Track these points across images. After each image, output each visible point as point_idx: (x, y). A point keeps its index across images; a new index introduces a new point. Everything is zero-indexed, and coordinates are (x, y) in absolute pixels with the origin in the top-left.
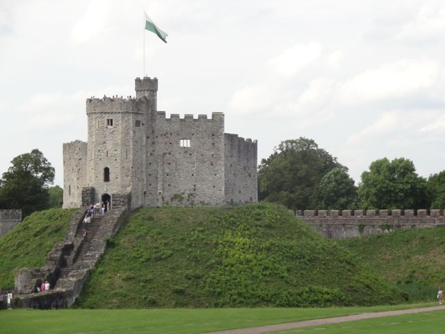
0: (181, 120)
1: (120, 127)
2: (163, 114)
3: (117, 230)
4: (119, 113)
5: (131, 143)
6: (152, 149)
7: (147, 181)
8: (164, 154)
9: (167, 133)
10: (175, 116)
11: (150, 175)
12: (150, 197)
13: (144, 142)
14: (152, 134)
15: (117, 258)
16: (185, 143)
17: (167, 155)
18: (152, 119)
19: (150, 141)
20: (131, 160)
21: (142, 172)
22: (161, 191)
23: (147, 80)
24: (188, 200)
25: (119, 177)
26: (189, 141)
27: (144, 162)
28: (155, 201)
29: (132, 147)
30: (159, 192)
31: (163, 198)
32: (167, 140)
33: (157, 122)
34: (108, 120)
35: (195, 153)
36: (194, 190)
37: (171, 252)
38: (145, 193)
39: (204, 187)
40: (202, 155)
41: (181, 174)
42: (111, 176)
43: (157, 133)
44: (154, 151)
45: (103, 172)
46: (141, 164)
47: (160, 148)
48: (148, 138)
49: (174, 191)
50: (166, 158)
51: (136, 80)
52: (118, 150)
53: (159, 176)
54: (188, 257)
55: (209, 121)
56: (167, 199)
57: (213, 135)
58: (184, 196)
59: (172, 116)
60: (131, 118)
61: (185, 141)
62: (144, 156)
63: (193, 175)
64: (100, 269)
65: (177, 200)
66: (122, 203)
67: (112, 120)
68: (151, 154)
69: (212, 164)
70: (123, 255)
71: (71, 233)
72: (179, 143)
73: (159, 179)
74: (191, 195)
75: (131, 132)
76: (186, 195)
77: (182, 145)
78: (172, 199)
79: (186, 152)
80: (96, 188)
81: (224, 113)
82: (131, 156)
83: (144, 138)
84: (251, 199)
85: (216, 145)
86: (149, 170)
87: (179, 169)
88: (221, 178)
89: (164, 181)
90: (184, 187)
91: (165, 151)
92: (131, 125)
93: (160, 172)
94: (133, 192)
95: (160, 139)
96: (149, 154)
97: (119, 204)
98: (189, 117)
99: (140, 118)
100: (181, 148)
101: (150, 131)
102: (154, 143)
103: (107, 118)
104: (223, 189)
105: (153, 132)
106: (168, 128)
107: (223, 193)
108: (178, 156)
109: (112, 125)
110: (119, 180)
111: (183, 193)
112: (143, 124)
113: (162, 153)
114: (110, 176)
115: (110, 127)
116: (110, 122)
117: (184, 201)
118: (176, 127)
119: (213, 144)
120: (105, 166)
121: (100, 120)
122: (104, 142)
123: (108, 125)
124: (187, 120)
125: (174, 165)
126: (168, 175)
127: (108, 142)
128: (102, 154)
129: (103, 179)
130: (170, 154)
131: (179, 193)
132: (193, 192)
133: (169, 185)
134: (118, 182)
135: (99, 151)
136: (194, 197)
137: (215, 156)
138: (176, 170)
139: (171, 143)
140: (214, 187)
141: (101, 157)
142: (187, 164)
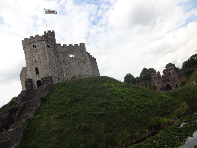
0: (68, 46)
2: (60, 44)
4: (38, 41)
5: (47, 54)
6: (57, 59)
7: (58, 73)
8: (64, 60)
9: (63, 52)
10: (65, 45)
11: (59, 70)
13: (53, 56)
14: (56, 53)
15: (50, 106)
16: (71, 56)
17: (65, 61)
18: (55, 47)
19: (56, 56)
20: (48, 61)
21: (55, 68)
22: (66, 76)
23: (49, 31)
24: (79, 78)
25: (44, 70)
26: (73, 55)
28: (64, 81)
30: (65, 77)
31: (67, 79)
32: (63, 55)
33: (58, 48)
35: (77, 59)
36: (80, 74)
37: (83, 95)
38: (58, 77)
39: (84, 72)
40: (80, 59)
41: (73, 68)
42: (40, 71)
43: (58, 52)
44: (58, 60)
45: (35, 70)
46: (54, 64)
47: (61, 58)
48: (54, 54)
49: (71, 76)
52: (41, 58)
53: (63, 70)
54: (94, 95)
55: (79, 46)
56: (69, 79)
57: (82, 51)
59: (63, 45)
60: (44, 43)
62: (54, 61)
63: (78, 68)
64: (38, 116)
65: (74, 79)
67: (35, 46)
68: (58, 61)
69: (85, 63)
70: (54, 104)
71: (19, 102)
72: (69, 56)
75: (46, 49)
76: (77, 76)
78: (71, 79)
79: (73, 59)
80: (32, 79)
81: (84, 43)
85: (84, 55)
86: (58, 68)
87: (72, 66)
88: (90, 67)
89: (66, 72)
90: (75, 73)
91: (64, 59)
92: (45, 46)
93: (64, 68)
95: (60, 55)
97: (46, 82)
99: (49, 44)
101: (55, 52)
102: (58, 56)
103: (32, 45)
104: (92, 72)
105: (56, 52)
106: (63, 50)
107: (92, 73)
108: (70, 61)
109: (35, 48)
111: (76, 76)
112: (51, 48)
113: (62, 60)
115: (35, 49)
116: (34, 47)
117: (77, 79)
118: (66, 49)
119: (83, 55)
120: (36, 67)
121: (29, 47)
122: (33, 56)
123: (34, 48)
124: (70, 46)
125: (69, 64)
126: (67, 69)
127: (35, 56)
128: (33, 62)
129: (36, 73)
130: (66, 60)
131: (74, 76)
132: (79, 75)
133: (69, 73)
134: (43, 73)
135: (31, 61)
136: (81, 77)
137: (85, 59)
138: (70, 67)
139: (65, 56)
140: (88, 71)
141: (32, 64)
142: (74, 63)
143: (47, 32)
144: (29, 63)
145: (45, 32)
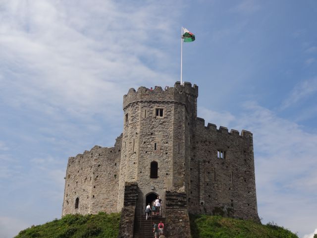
0: (218, 131)
1: (173, 118)
2: (202, 121)
4: (171, 103)
5: (184, 137)
6: (192, 154)
8: (205, 162)
9: (206, 141)
10: (213, 126)
12: (192, 206)
17: (207, 163)
20: (183, 155)
22: (204, 202)
23: (188, 85)
25: (171, 173)
26: (221, 153)
28: (199, 211)
29: (184, 141)
30: (201, 201)
31: (205, 209)
32: (207, 147)
34: (157, 110)
35: (230, 166)
39: (240, 203)
40: (237, 170)
41: (220, 186)
43: (197, 138)
44: (194, 156)
45: (149, 166)
47: (200, 154)
49: (214, 204)
52: (170, 142)
53: (201, 184)
55: (241, 137)
56: (210, 211)
57: (245, 152)
58: (223, 210)
59: (209, 124)
60: (183, 110)
63: (230, 189)
65: (218, 214)
66: (179, 203)
67: (161, 110)
69: (245, 181)
71: (127, 234)
72: (217, 154)
73: (201, 188)
74: (230, 210)
75: (184, 126)
76: (225, 209)
77: (218, 156)
78: (214, 212)
79: (223, 163)
81: (252, 133)
82: (183, 152)
85: (248, 161)
87: (218, 180)
88: (254, 196)
89: (205, 191)
90: (223, 199)
91: (205, 158)
92: (184, 119)
93: (202, 179)
95: (199, 145)
98: (224, 129)
100: (218, 158)
101: (192, 136)
102: (194, 148)
103: (155, 107)
106: (208, 136)
108: (216, 167)
109: (161, 115)
111: (223, 208)
113: (201, 160)
114: (159, 171)
115: (159, 117)
118: (214, 136)
119: (245, 160)
120: (152, 160)
121: (147, 109)
122: (152, 134)
123: (157, 115)
124: (223, 132)
125: (213, 174)
126: (207, 184)
127: (156, 133)
128: (149, 146)
129: (149, 174)
130: (209, 162)
131: (219, 206)
132: (231, 207)
133: (209, 196)
134: (169, 179)
135: (145, 143)
136: (233, 213)
137: (248, 172)
138: (215, 181)
139: (209, 152)
140: (249, 205)
141: (147, 150)
142: (225, 176)
143: (182, 83)
144: (140, 147)
145: (178, 83)
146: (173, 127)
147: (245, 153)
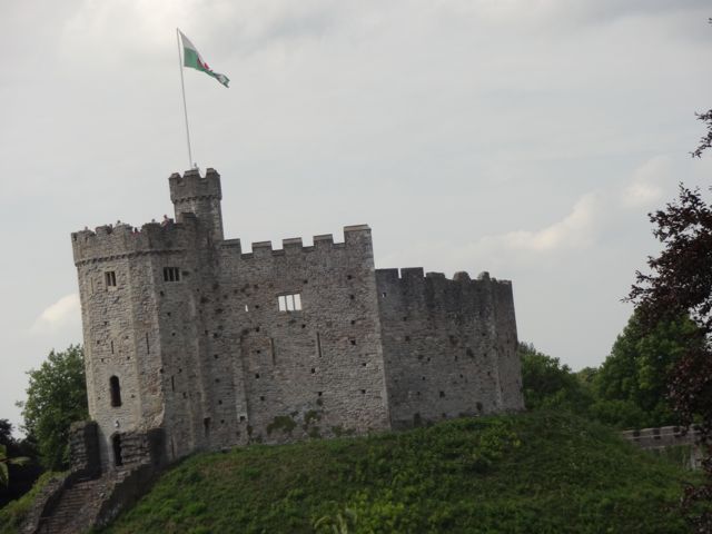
0: (276, 254)
1: (129, 287)
2: (235, 244)
3: (115, 511)
4: (123, 256)
5: (156, 318)
6: (217, 324)
7: (210, 397)
8: (246, 332)
9: (247, 286)
10: (262, 247)
11: (217, 381)
12: (221, 429)
13: (193, 312)
14: (213, 292)
16: (290, 303)
17: (253, 334)
18: (210, 260)
19: (210, 308)
20: (158, 354)
21: (192, 377)
22: (245, 414)
23: (192, 176)
24: (305, 428)
25: (137, 394)
26: (297, 297)
27: (196, 355)
28: (233, 436)
29: (157, 326)
30: (239, 416)
31: (250, 429)
32: (248, 300)
33: (223, 264)
34: (108, 274)
35: (313, 323)
36: (320, 403)
38: (207, 421)
39: (340, 393)
40: (329, 325)
41: (287, 372)
42: (124, 394)
43: (224, 289)
44: (220, 328)
45: (109, 386)
46: (189, 361)
47: (236, 320)
48: (204, 301)
49: (275, 411)
50: (249, 341)
51: (170, 179)
52: (131, 336)
53: (236, 382)
55: (337, 246)
56: (260, 429)
57: (350, 277)
58: (296, 419)
59: (256, 246)
60: (149, 264)
61: (289, 297)
62: (196, 343)
63: (313, 371)
65: (280, 430)
66: (139, 452)
67: (113, 273)
68: (216, 335)
69: (353, 343)
72: (277, 304)
73: (238, 389)
74: (313, 414)
76: (301, 416)
77: (282, 308)
78: (270, 429)
79: (293, 322)
80: (100, 424)
81: (370, 226)
82: (157, 347)
83: (192, 304)
84: (479, 406)
85: (359, 297)
86: (214, 370)
87: (281, 361)
88: (376, 370)
89: (249, 393)
90: (294, 397)
91: (246, 325)
92: (152, 281)
93: (237, 372)
94: (171, 423)
95: (232, 301)
96: (211, 335)
98: (293, 245)
99: (174, 261)
100: (282, 314)
101: (209, 287)
102: (219, 311)
103: (104, 270)
104: (384, 394)
105: (216, 287)
106: (249, 275)
107: (384, 403)
108: (274, 334)
109: (115, 285)
110: (138, 402)
111: (295, 414)
112: (185, 274)
113: (239, 330)
114: (122, 393)
115: (112, 289)
116: (111, 277)
117: (297, 431)
118: (266, 269)
119: (352, 297)
120: (111, 375)
121: (94, 276)
122: (106, 323)
123: (109, 284)
124: (288, 251)
125: (269, 352)
126: (257, 376)
127: (111, 321)
128: (104, 348)
129: (110, 400)
130: (258, 330)
131: (286, 413)
132: (315, 408)
133: (262, 399)
134: (136, 405)
135: (98, 342)
136: (319, 418)
137: (359, 322)
138: (275, 364)
139: (257, 307)
140: (364, 392)
141: (102, 356)
142: (297, 348)
144: (92, 352)
145: (174, 178)
146: (131, 306)
147: (352, 280)
